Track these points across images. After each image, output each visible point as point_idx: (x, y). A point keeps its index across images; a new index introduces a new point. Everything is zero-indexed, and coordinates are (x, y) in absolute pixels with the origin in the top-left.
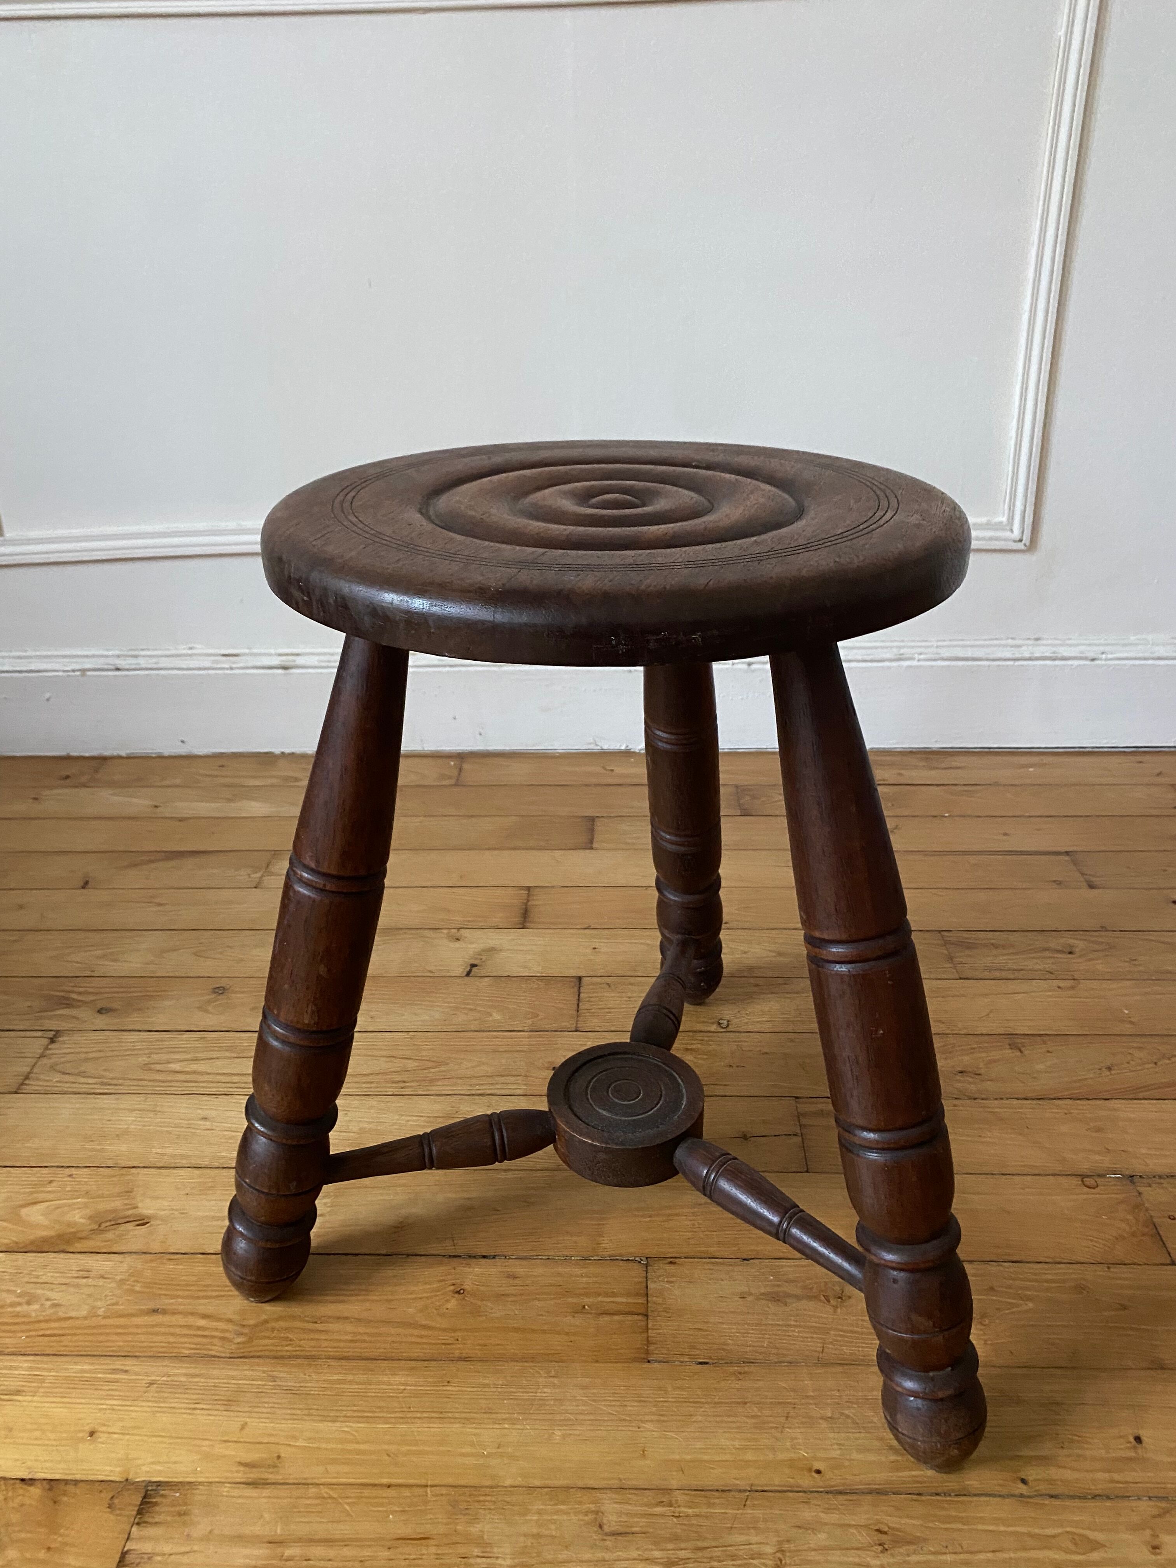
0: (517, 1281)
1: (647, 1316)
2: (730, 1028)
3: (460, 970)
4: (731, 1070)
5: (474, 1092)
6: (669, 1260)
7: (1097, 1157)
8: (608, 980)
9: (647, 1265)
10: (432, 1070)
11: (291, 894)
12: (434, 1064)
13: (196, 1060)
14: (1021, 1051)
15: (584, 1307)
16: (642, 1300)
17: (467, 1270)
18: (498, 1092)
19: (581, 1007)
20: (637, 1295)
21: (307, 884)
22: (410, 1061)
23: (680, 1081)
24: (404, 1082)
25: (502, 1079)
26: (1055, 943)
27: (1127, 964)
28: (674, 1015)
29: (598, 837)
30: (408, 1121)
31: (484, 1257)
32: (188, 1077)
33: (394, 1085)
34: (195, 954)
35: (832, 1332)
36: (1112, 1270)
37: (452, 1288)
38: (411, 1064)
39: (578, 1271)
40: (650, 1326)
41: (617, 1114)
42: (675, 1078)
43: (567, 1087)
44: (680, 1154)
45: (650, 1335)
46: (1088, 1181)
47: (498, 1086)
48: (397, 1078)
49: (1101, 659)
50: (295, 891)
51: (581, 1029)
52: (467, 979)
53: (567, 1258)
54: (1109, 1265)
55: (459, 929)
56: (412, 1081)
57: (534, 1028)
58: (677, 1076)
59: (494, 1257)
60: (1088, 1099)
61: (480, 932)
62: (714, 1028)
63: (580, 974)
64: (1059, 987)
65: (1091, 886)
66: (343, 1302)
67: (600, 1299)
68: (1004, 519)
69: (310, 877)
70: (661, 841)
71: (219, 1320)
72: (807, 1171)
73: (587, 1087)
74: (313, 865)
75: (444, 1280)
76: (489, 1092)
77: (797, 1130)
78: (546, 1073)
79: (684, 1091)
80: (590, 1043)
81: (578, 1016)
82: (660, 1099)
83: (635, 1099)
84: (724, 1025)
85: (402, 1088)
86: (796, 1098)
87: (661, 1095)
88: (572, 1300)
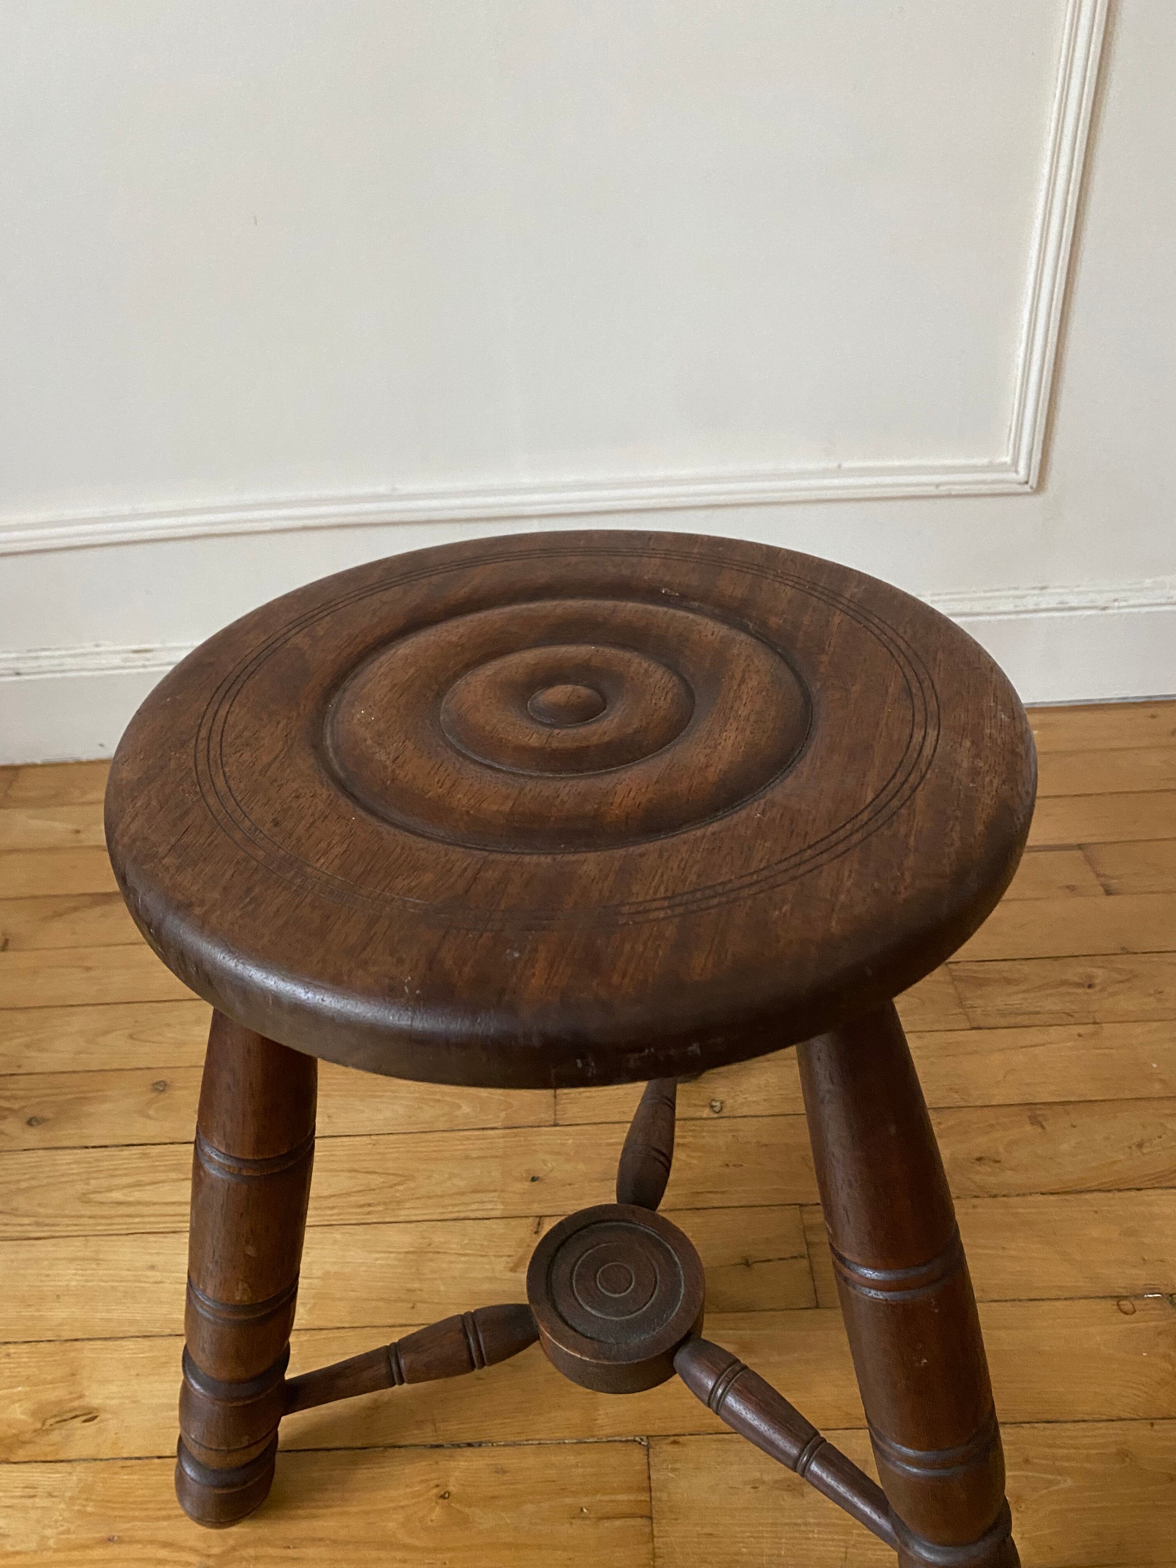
0: (507, 1478)
1: (651, 1518)
2: (726, 1112)
4: (727, 1170)
5: (447, 1216)
6: (672, 1439)
7: (1134, 1271)
9: (648, 1448)
10: (400, 1188)
11: (202, 1173)
12: (399, 1179)
13: (138, 1185)
14: (1043, 1127)
15: (582, 1510)
16: (644, 1497)
17: (452, 1464)
18: (473, 1215)
20: (640, 1489)
21: (220, 1167)
22: (374, 1176)
23: (676, 1259)
24: (369, 1205)
25: (477, 1197)
26: (1073, 972)
27: (1152, 999)
30: (377, 1259)
31: (470, 1445)
32: (131, 1210)
33: (358, 1210)
34: (131, 1036)
35: (855, 1531)
36: (1156, 1427)
37: (435, 1491)
38: (376, 1180)
39: (572, 1459)
40: (655, 1533)
41: (607, 1314)
42: (670, 1252)
43: (548, 1274)
44: (681, 1359)
45: (656, 1545)
46: (1126, 1305)
47: (474, 1207)
48: (362, 1200)
49: (1113, 608)
50: (206, 1171)
51: (561, 1122)
53: (560, 1443)
54: (1152, 1421)
56: (378, 1204)
57: (510, 1124)
58: (672, 1251)
59: (480, 1445)
60: (1119, 1190)
62: (706, 1113)
64: (1080, 1035)
65: (1108, 892)
66: (315, 1517)
67: (599, 1497)
68: (1008, 459)
69: (221, 1160)
71: (182, 1549)
72: (817, 1307)
73: (571, 1274)
74: (223, 1149)
75: (427, 1481)
76: (462, 1215)
77: (804, 1250)
78: (527, 1185)
79: (681, 1272)
80: (570, 1142)
81: (556, 1104)
82: (655, 1288)
83: (628, 1288)
84: (717, 1109)
85: (369, 1213)
86: (801, 1205)
87: (656, 1282)
88: (568, 1501)
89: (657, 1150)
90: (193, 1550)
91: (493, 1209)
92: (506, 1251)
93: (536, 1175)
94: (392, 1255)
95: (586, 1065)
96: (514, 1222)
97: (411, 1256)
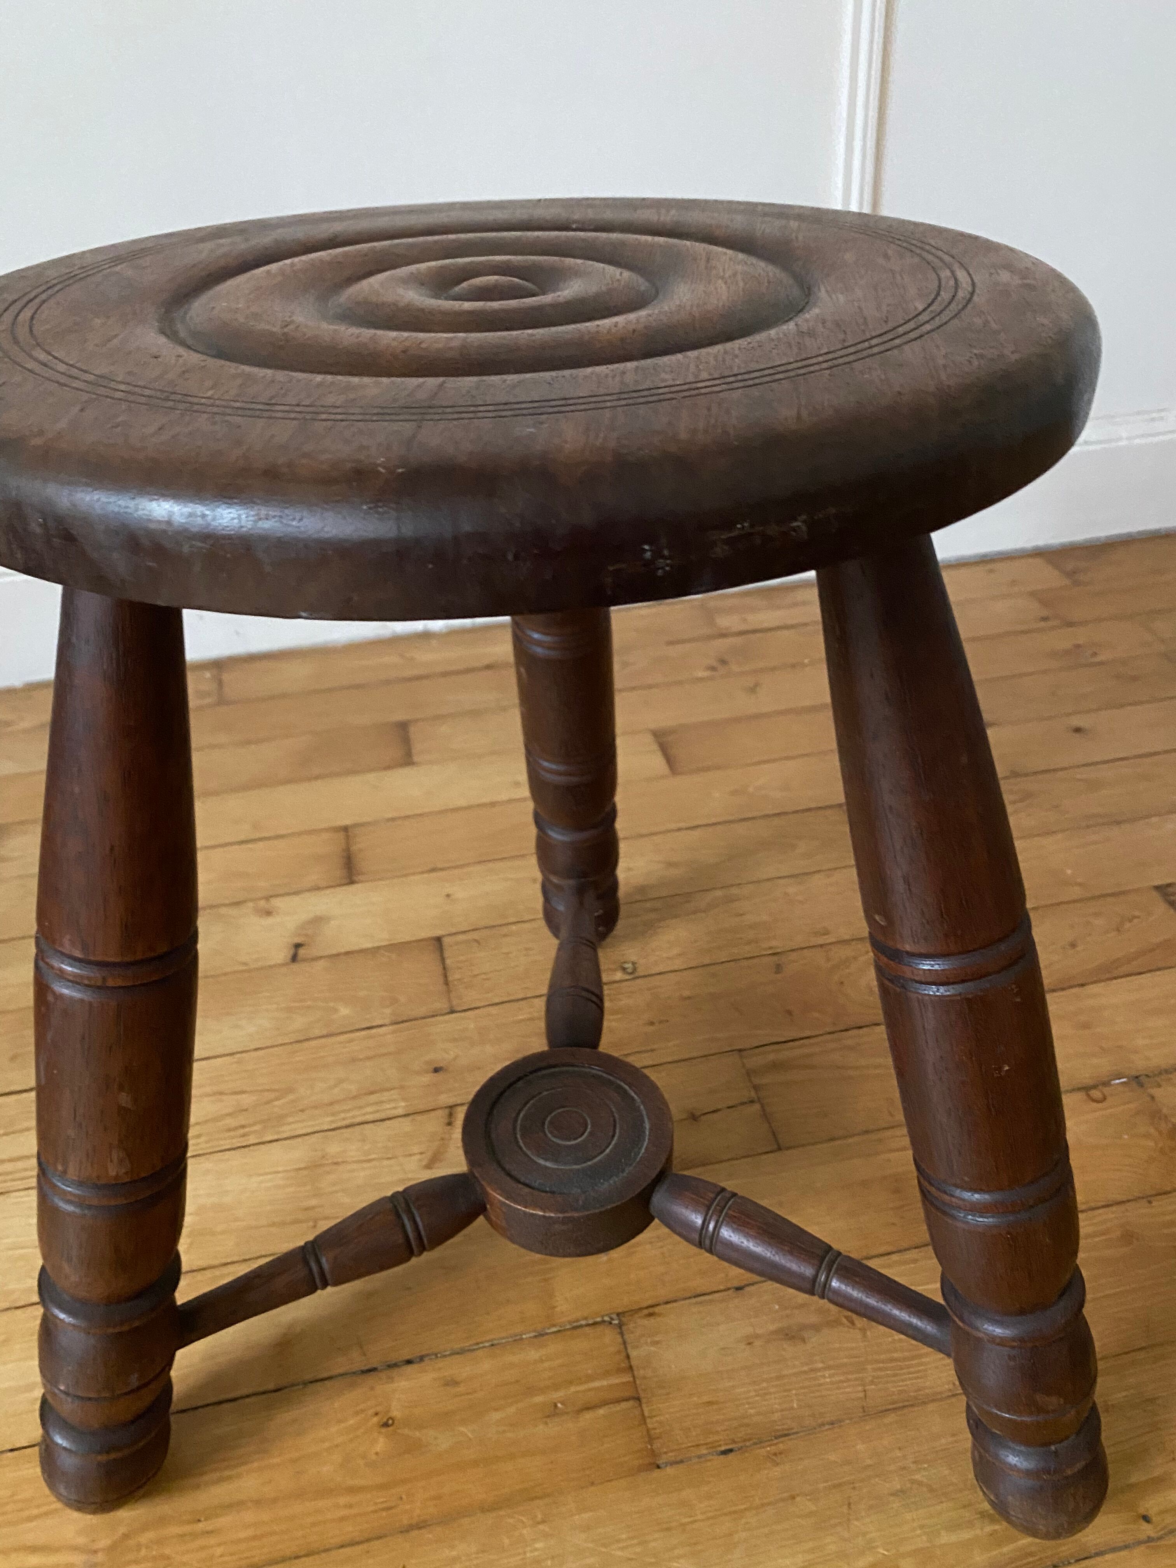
0: (461, 1389)
1: (638, 1399)
2: (641, 972)
3: (281, 955)
4: (652, 1028)
5: (339, 1124)
6: (646, 1312)
7: (1095, 1061)
8: (475, 935)
9: (620, 1326)
10: (279, 1103)
11: (50, 998)
12: (277, 1094)
15: (556, 1406)
16: (627, 1378)
17: (389, 1387)
18: (370, 1117)
19: (450, 979)
20: (619, 1371)
21: (75, 982)
22: (244, 1096)
23: (633, 1094)
24: (243, 1127)
25: (373, 1098)
27: (1051, 813)
28: (593, 993)
29: (417, 747)
31: (409, 1362)
33: (232, 1134)
35: (869, 1367)
36: (1154, 1204)
37: (375, 1419)
38: (247, 1100)
39: (533, 1354)
40: (646, 1414)
41: (565, 1164)
42: (624, 1089)
43: (487, 1134)
44: (659, 1199)
45: (650, 1426)
46: (1096, 1094)
47: (369, 1109)
48: (233, 1122)
50: (54, 993)
51: (458, 1009)
52: (295, 967)
53: (517, 1340)
54: (1148, 1199)
55: (267, 898)
56: (254, 1124)
57: (398, 1019)
58: (627, 1087)
59: (421, 1359)
61: (296, 899)
62: (619, 976)
63: (438, 933)
66: (229, 1478)
67: (573, 1389)
69: (75, 970)
70: (543, 773)
71: (56, 1550)
72: (780, 1149)
73: (514, 1128)
74: (78, 954)
75: (362, 1411)
77: (753, 1094)
78: (427, 1078)
79: (642, 1107)
80: (472, 1026)
81: (449, 991)
82: (615, 1128)
83: (583, 1134)
84: (629, 970)
85: (244, 1135)
86: (740, 1050)
87: (615, 1121)
88: (539, 1399)
89: (587, 991)
90: (76, 1549)
91: (395, 1108)
92: (416, 1149)
93: (436, 1066)
94: (280, 1175)
95: (657, 554)
96: (419, 1118)
97: (305, 1172)
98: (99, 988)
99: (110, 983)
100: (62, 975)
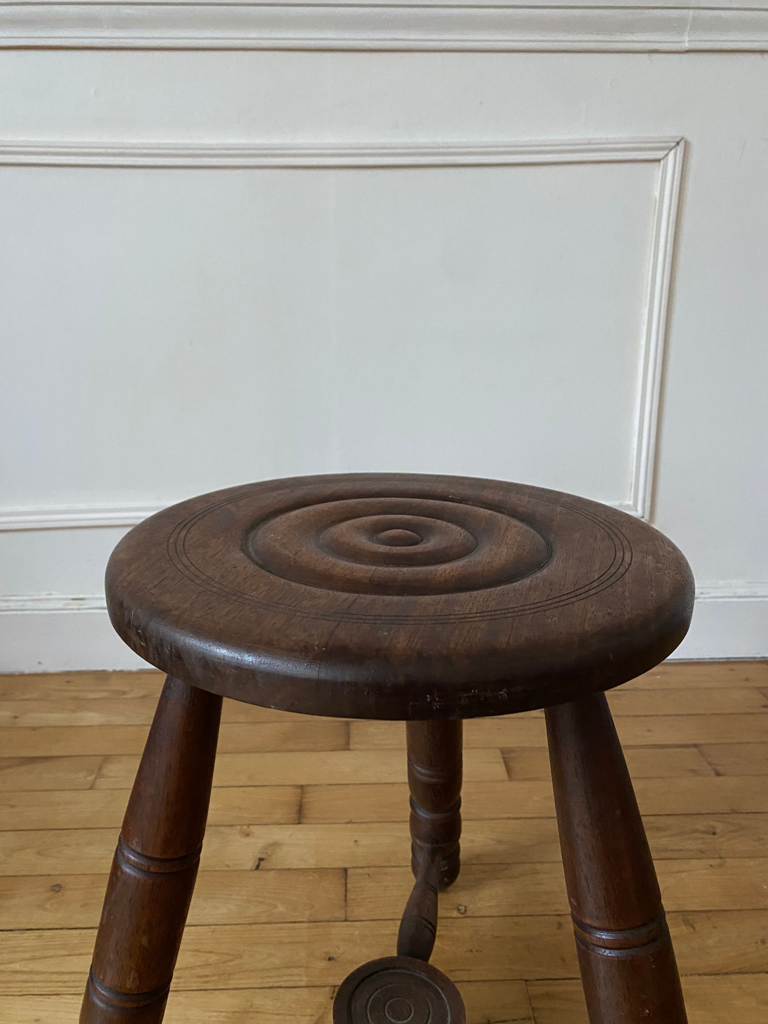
2: (469, 913)
3: (250, 864)
4: (471, 954)
5: (264, 985)
8: (369, 871)
10: (231, 964)
11: (119, 873)
12: (231, 957)
13: (33, 959)
14: (694, 928)
18: (284, 984)
19: (348, 898)
21: (134, 866)
22: (211, 955)
23: (443, 996)
24: (207, 976)
25: (288, 971)
26: (701, 824)
27: (757, 843)
29: (354, 739)
30: (210, 1017)
32: (25, 977)
33: (199, 980)
34: (39, 853)
38: (213, 958)
42: (438, 991)
47: (285, 978)
48: (202, 972)
49: (701, 598)
50: (122, 871)
51: (350, 919)
52: (256, 873)
55: (249, 825)
56: (213, 976)
57: (312, 919)
58: (440, 991)
60: (753, 973)
61: (266, 828)
62: (455, 914)
63: (346, 865)
64: (711, 866)
65: (718, 774)
68: (631, 503)
69: (136, 859)
70: (416, 774)
73: (366, 1006)
74: (139, 850)
76: (276, 985)
77: (531, 1014)
78: (323, 964)
79: (448, 1006)
80: (357, 932)
81: (346, 906)
82: (429, 1018)
83: (408, 1017)
84: (463, 911)
85: (206, 982)
86: (526, 981)
87: (429, 1012)
89: (426, 920)
91: (300, 980)
92: (309, 1011)
93: (331, 956)
94: (223, 1014)
96: (314, 990)
97: (238, 1015)
98: (145, 871)
99: (152, 869)
100: (128, 861)
